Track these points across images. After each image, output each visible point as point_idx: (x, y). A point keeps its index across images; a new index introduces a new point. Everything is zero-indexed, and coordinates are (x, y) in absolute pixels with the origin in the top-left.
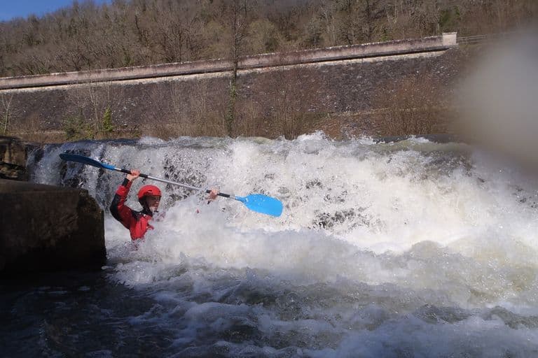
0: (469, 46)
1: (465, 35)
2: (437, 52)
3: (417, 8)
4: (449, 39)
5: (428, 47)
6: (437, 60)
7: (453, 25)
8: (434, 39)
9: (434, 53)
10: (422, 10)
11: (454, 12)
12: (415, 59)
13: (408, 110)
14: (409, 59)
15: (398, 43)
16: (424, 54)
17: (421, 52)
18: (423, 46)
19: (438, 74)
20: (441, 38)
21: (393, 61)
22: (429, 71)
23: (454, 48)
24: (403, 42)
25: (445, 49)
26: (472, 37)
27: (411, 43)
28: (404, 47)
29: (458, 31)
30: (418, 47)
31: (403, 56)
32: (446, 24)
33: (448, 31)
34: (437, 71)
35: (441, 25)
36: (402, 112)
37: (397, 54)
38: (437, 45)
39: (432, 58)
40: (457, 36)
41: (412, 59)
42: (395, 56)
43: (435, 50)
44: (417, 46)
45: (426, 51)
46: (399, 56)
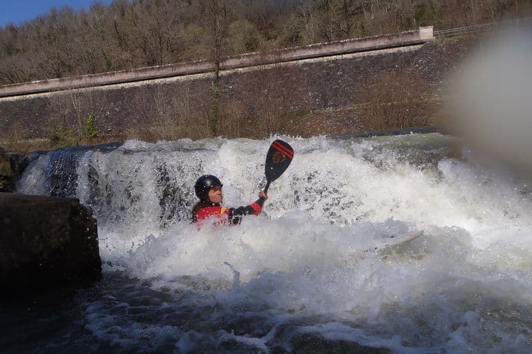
0: (446, 39)
1: (440, 28)
2: (415, 46)
4: (427, 33)
5: (406, 41)
6: (416, 53)
7: (429, 19)
8: (412, 33)
9: (412, 47)
10: (398, 6)
11: (429, 6)
12: (394, 54)
13: (390, 104)
14: (388, 54)
15: (376, 38)
16: (402, 49)
17: (399, 46)
18: (401, 40)
19: (417, 68)
20: (418, 33)
21: (372, 56)
22: (408, 65)
23: (431, 41)
24: (381, 37)
25: (422, 43)
26: (449, 31)
27: (389, 38)
28: (382, 43)
29: (435, 25)
30: (396, 42)
31: (382, 51)
32: (422, 19)
33: (425, 25)
34: (415, 64)
35: (417, 19)
37: (375, 49)
38: (415, 39)
39: (410, 52)
40: (434, 30)
41: (391, 54)
42: (374, 51)
43: (413, 44)
44: (395, 40)
45: (404, 46)
46: (378, 51)
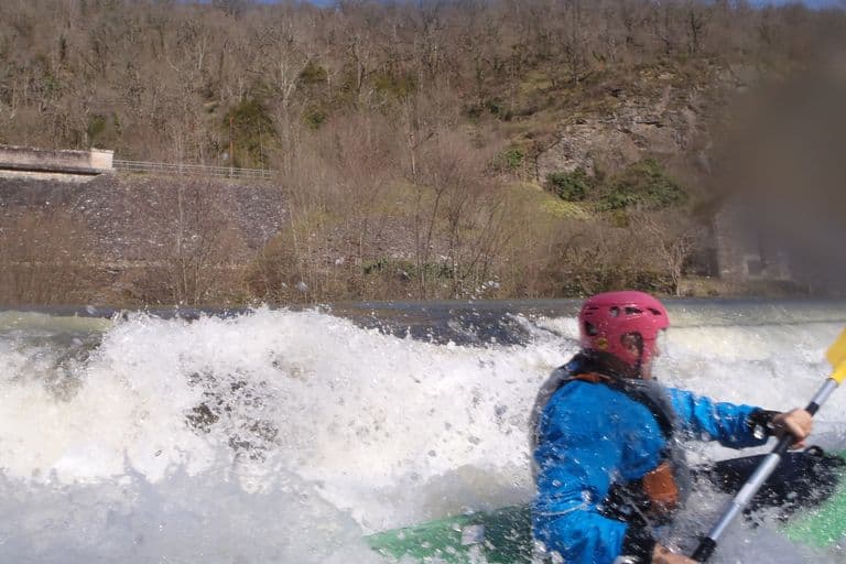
0: (132, 175)
1: (127, 157)
2: (82, 177)
3: (52, 101)
4: (102, 160)
5: (67, 165)
6: (82, 188)
7: (110, 140)
8: (78, 155)
9: (76, 176)
10: (61, 107)
11: (111, 120)
12: (44, 182)
13: (27, 264)
14: (33, 180)
15: (15, 151)
16: (60, 177)
17: (55, 172)
18: (58, 162)
19: (82, 211)
20: (88, 156)
21: (5, 179)
22: (68, 203)
23: (109, 175)
24: (24, 150)
25: (95, 174)
26: (137, 163)
27: (38, 154)
28: (25, 160)
29: (117, 151)
30: (49, 163)
31: (24, 173)
32: (98, 135)
33: (101, 147)
34: (80, 205)
35: (91, 135)
36: (14, 266)
37: (11, 168)
38: (82, 165)
39: (72, 184)
40: (115, 157)
41: (38, 181)
42: (9, 172)
43: (79, 173)
44: (49, 161)
45: (63, 172)
46: (15, 173)
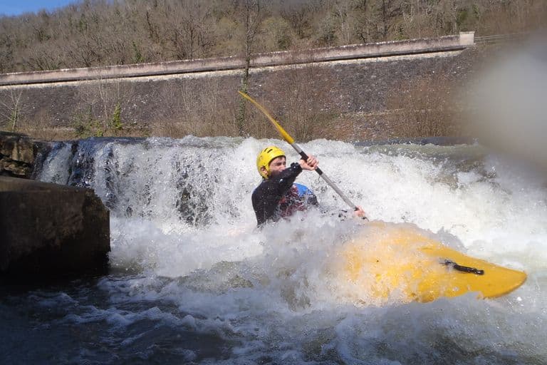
0: (487, 46)
1: (483, 34)
2: (454, 52)
3: (434, 6)
4: (467, 38)
5: (445, 46)
6: (454, 59)
7: (471, 24)
8: (451, 39)
9: (450, 52)
10: (439, 9)
11: (471, 11)
12: (431, 59)
13: (423, 111)
14: (424, 59)
15: (414, 42)
16: (440, 54)
17: (438, 51)
18: (439, 45)
19: (454, 75)
20: (458, 38)
21: (409, 61)
22: (446, 71)
23: (471, 47)
24: (419, 41)
25: (461, 49)
26: (491, 37)
27: (427, 42)
28: (419, 47)
29: (476, 30)
30: (434, 47)
31: (419, 55)
32: (463, 22)
33: (465, 30)
34: (453, 71)
35: (459, 24)
36: (417, 113)
37: (412, 53)
38: (454, 44)
39: (448, 58)
40: (475, 35)
41: (428, 59)
42: (411, 56)
43: (452, 50)
44: (434, 45)
45: (442, 51)
46: (414, 56)
